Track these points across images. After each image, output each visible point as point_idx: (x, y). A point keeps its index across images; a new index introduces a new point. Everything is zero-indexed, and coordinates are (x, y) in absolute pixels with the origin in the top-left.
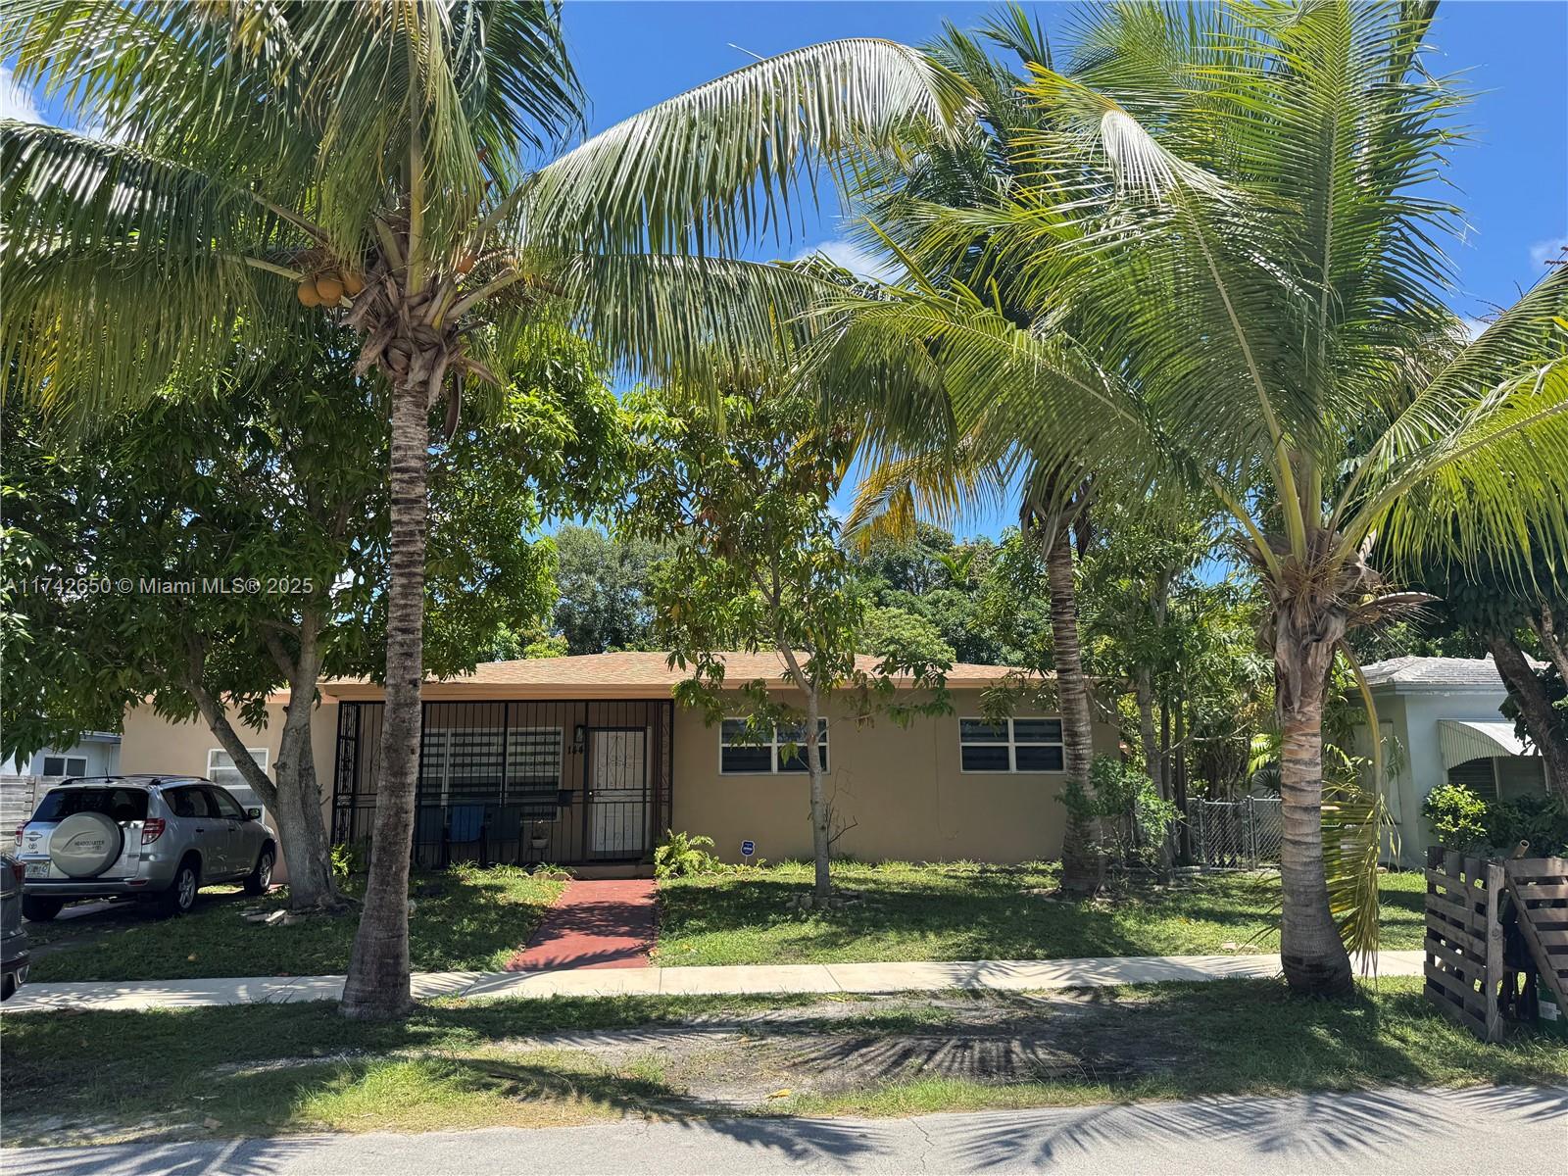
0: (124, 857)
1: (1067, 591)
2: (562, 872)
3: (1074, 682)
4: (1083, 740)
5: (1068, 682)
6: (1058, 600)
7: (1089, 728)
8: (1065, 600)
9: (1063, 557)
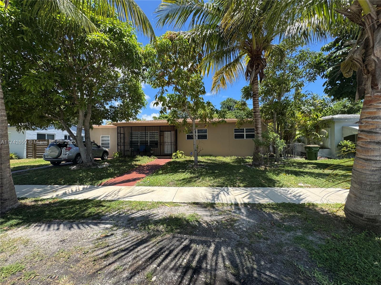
0: (62, 155)
1: (256, 92)
2: (155, 157)
3: (258, 115)
4: (259, 129)
5: (256, 115)
6: (254, 94)
7: (261, 126)
8: (256, 94)
9: (256, 83)
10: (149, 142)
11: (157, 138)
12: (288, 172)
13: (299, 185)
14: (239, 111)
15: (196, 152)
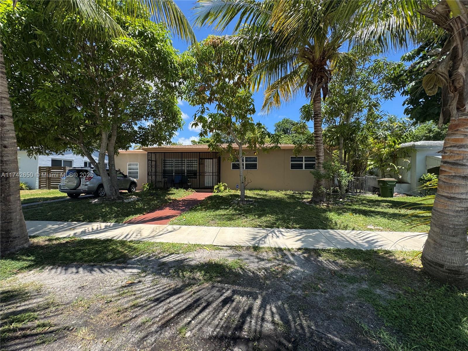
0: (81, 185)
1: (319, 111)
2: (193, 190)
3: (319, 140)
4: (321, 158)
5: (318, 140)
6: (316, 115)
7: (323, 154)
8: (318, 114)
9: (318, 100)
10: (186, 172)
11: (195, 167)
12: (355, 211)
13: (369, 227)
14: (297, 135)
15: (242, 184)
